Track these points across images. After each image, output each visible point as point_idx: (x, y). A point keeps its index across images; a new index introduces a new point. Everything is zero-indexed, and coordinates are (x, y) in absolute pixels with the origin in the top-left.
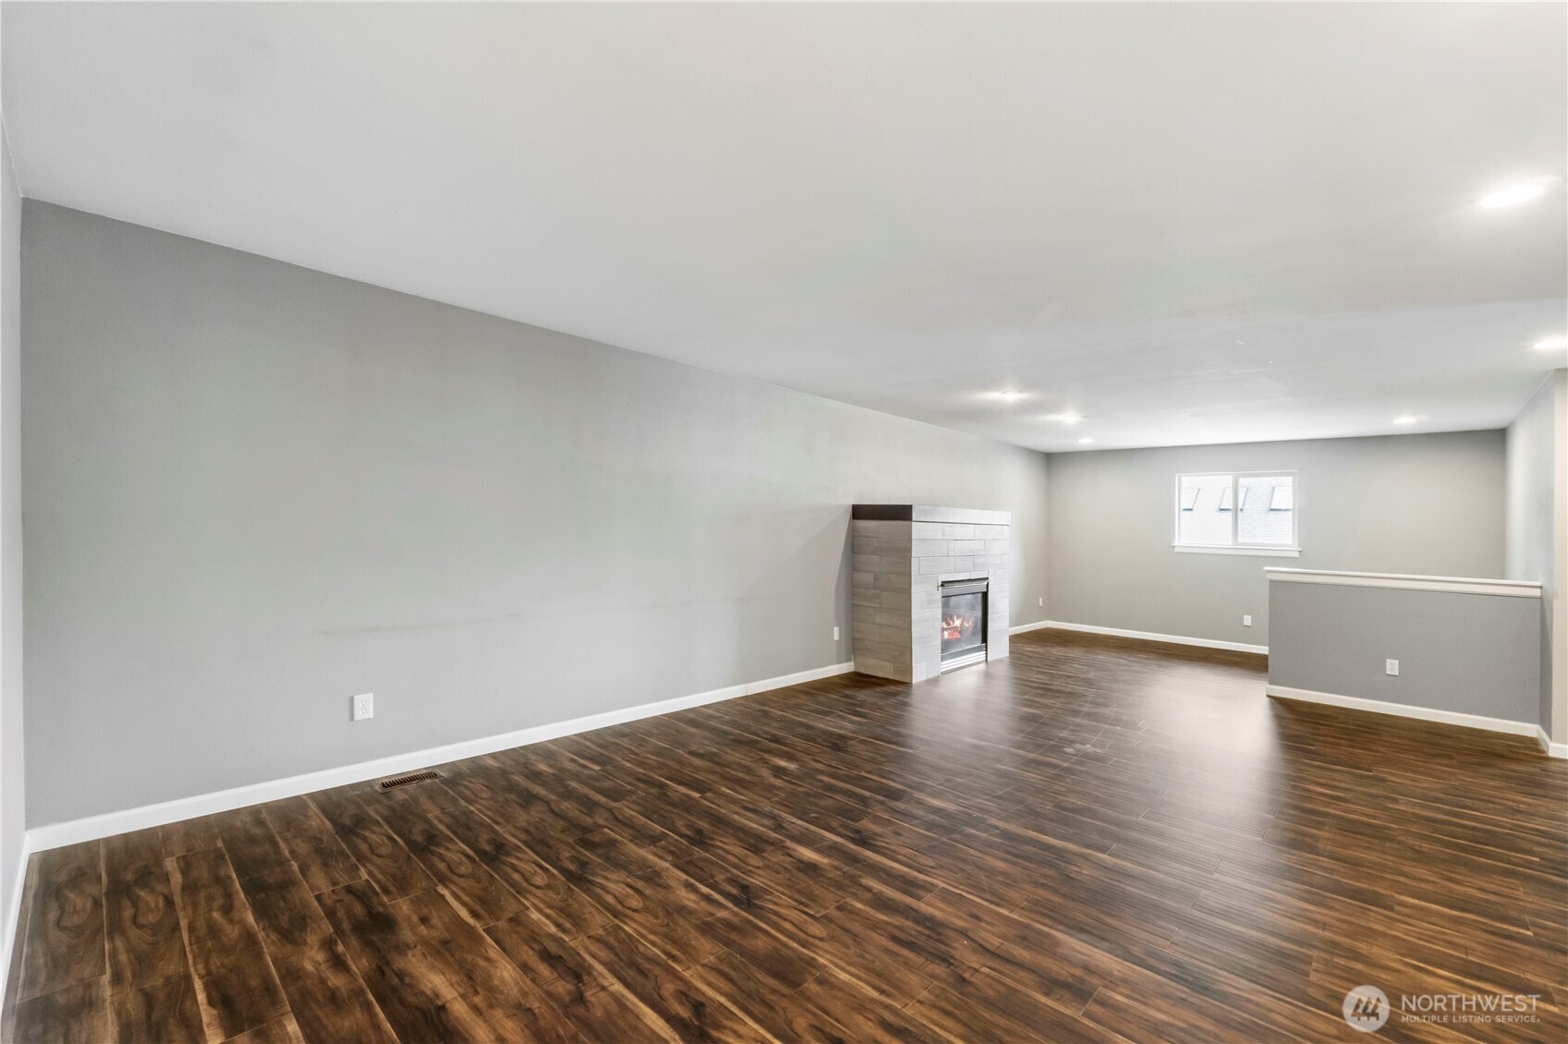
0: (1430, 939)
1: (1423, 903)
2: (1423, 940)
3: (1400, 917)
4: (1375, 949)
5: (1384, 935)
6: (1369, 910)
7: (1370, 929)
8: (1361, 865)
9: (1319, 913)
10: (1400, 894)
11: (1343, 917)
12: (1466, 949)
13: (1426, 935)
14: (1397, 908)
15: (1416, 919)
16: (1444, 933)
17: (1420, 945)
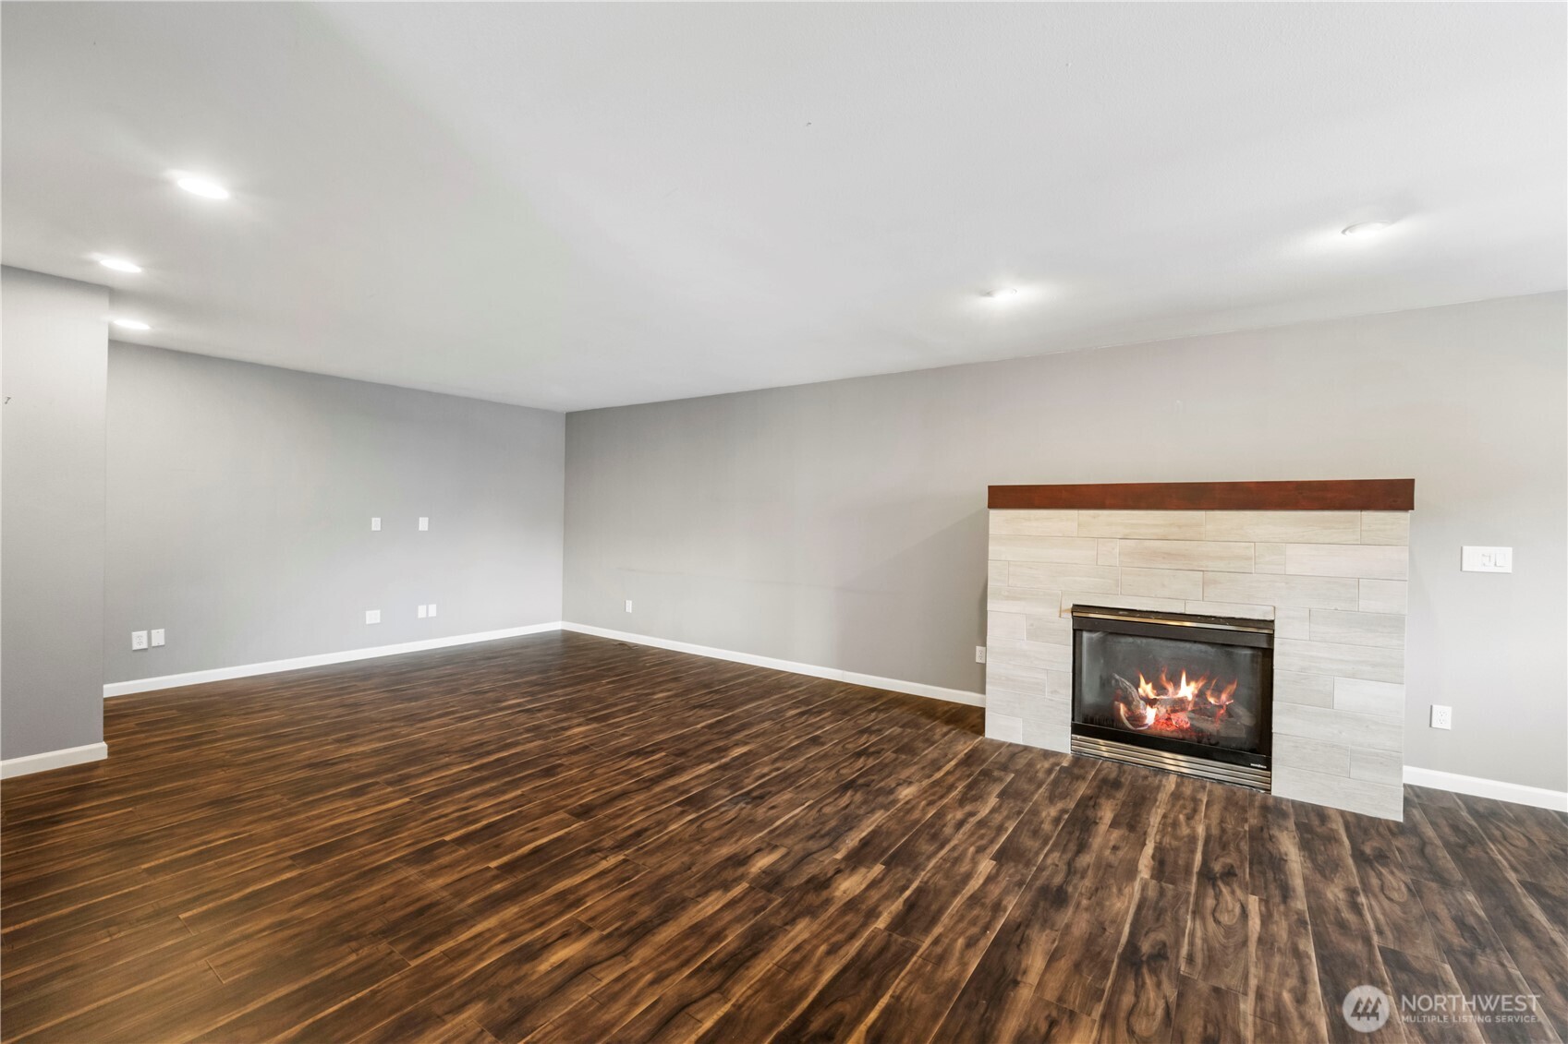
0: (247, 856)
1: (278, 880)
2: (251, 852)
3: (280, 856)
4: (269, 827)
5: (275, 838)
6: (304, 846)
7: (286, 836)
8: (357, 878)
9: (322, 824)
10: (301, 875)
11: (309, 831)
12: (220, 866)
13: (251, 857)
14: (289, 862)
15: (269, 863)
16: (242, 867)
17: (249, 848)
